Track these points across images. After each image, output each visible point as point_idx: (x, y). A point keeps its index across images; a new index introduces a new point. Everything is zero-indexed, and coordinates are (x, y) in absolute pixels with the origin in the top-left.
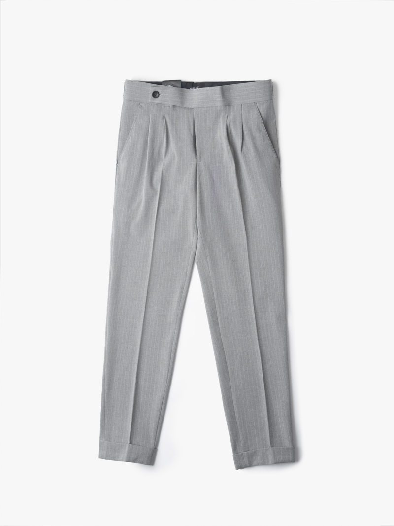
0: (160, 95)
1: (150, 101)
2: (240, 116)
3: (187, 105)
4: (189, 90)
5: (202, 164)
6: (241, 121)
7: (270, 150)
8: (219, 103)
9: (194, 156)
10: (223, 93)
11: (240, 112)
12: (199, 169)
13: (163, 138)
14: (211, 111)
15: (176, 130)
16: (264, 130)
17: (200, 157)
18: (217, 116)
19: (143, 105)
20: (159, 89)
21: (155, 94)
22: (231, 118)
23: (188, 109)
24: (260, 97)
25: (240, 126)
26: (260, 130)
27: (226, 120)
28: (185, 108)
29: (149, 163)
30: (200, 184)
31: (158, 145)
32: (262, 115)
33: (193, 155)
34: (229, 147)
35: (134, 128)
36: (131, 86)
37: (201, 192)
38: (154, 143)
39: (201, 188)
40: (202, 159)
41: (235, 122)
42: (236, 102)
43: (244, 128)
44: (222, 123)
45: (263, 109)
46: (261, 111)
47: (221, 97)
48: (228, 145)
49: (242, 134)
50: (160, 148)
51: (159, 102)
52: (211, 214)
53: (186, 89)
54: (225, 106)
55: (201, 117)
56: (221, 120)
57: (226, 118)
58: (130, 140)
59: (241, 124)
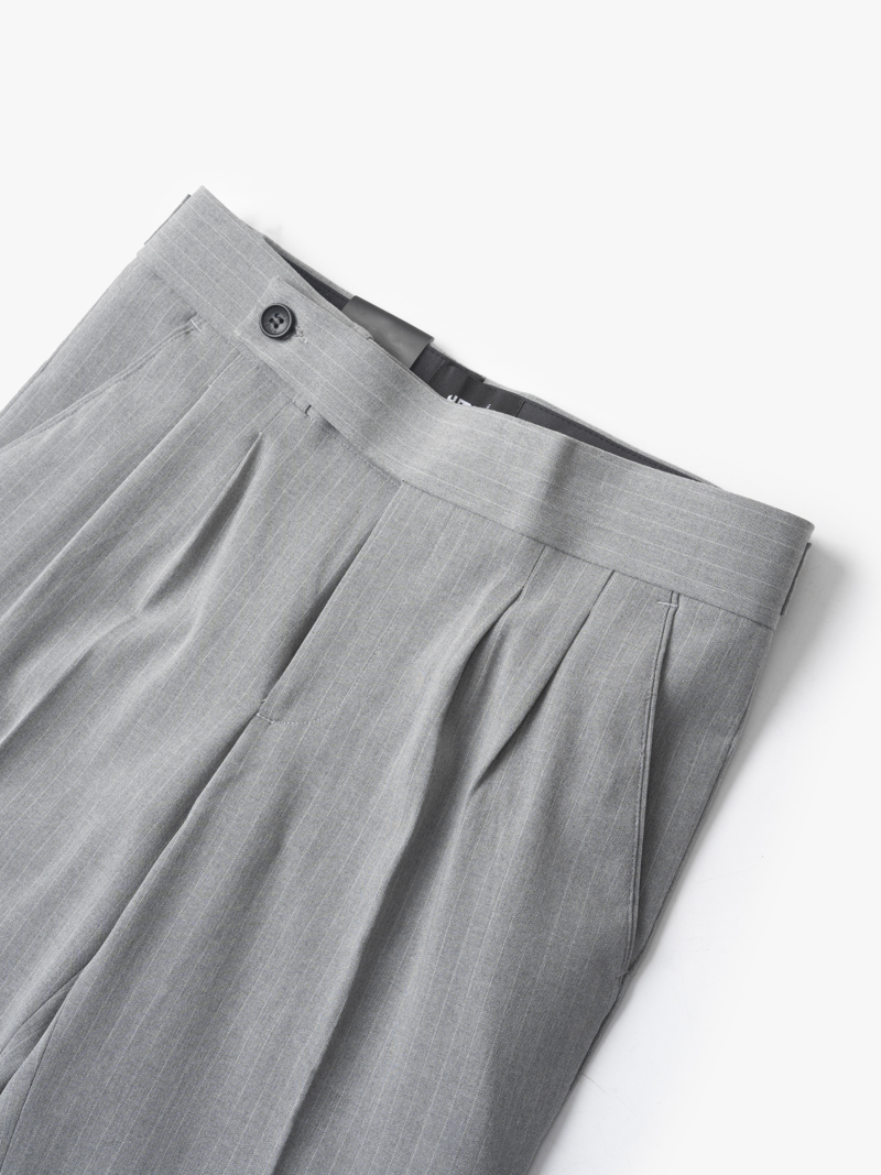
0: (295, 339)
1: (237, 333)
2: (575, 621)
3: (385, 454)
4: (436, 396)
5: (277, 734)
6: (562, 643)
7: (616, 871)
8: (518, 514)
9: (264, 682)
10: (562, 477)
11: (587, 601)
12: (246, 749)
13: (195, 521)
14: (464, 532)
15: (268, 522)
16: (639, 749)
17: (289, 702)
18: (478, 571)
19: (201, 333)
20: (307, 308)
21: (277, 321)
22: (533, 606)
23: (384, 474)
24: (708, 579)
25: (548, 666)
26: (618, 738)
27: (502, 605)
28: (371, 464)
29: (54, 577)
30: (204, 820)
31: (151, 535)
32: (669, 675)
33: (265, 672)
34: (432, 734)
35: (102, 399)
36: (201, 224)
37: (181, 857)
38: (140, 513)
39: (196, 837)
40: (292, 713)
41: (533, 635)
42: (601, 548)
43: (556, 685)
44: (477, 608)
45: (693, 646)
46: (677, 649)
47: (544, 490)
48: (438, 719)
49: (526, 708)
50: (153, 552)
51: (271, 361)
52: (161, 990)
53: (427, 389)
54: (536, 540)
55: (408, 532)
56: (482, 596)
57: (508, 599)
58: (50, 432)
59: (554, 656)
